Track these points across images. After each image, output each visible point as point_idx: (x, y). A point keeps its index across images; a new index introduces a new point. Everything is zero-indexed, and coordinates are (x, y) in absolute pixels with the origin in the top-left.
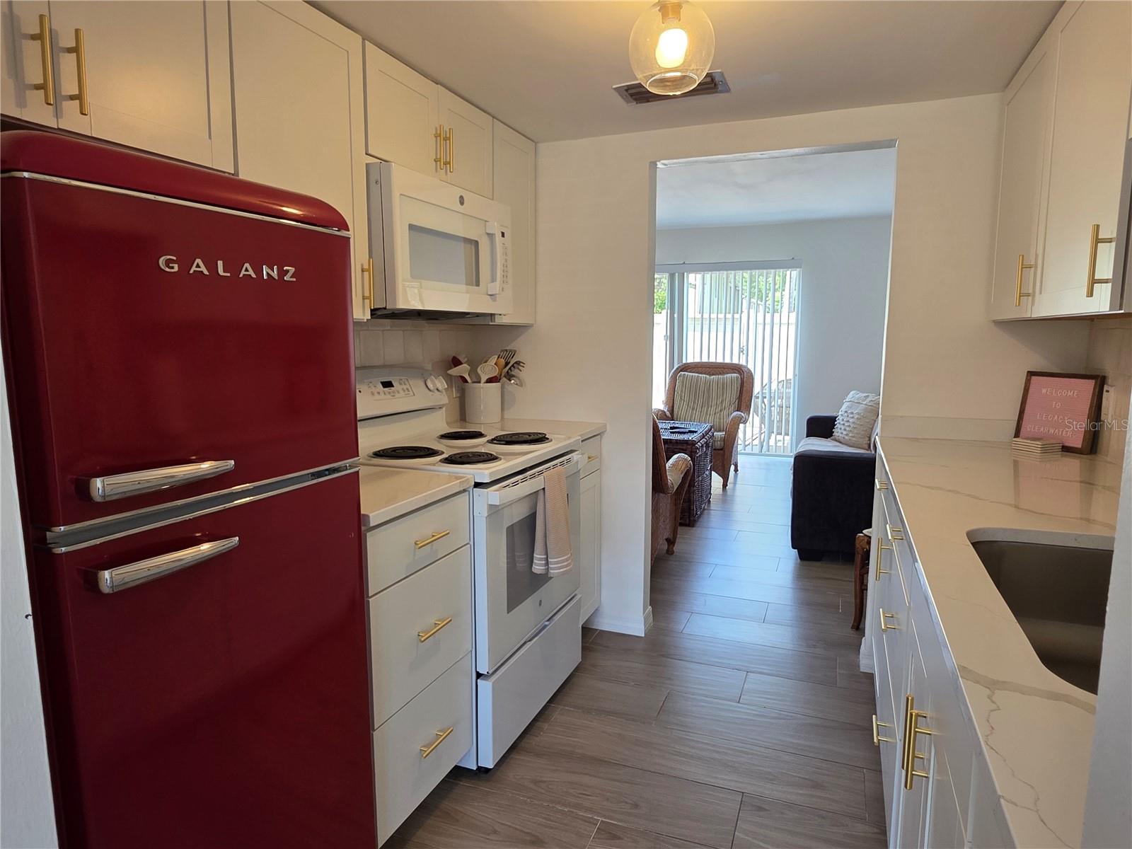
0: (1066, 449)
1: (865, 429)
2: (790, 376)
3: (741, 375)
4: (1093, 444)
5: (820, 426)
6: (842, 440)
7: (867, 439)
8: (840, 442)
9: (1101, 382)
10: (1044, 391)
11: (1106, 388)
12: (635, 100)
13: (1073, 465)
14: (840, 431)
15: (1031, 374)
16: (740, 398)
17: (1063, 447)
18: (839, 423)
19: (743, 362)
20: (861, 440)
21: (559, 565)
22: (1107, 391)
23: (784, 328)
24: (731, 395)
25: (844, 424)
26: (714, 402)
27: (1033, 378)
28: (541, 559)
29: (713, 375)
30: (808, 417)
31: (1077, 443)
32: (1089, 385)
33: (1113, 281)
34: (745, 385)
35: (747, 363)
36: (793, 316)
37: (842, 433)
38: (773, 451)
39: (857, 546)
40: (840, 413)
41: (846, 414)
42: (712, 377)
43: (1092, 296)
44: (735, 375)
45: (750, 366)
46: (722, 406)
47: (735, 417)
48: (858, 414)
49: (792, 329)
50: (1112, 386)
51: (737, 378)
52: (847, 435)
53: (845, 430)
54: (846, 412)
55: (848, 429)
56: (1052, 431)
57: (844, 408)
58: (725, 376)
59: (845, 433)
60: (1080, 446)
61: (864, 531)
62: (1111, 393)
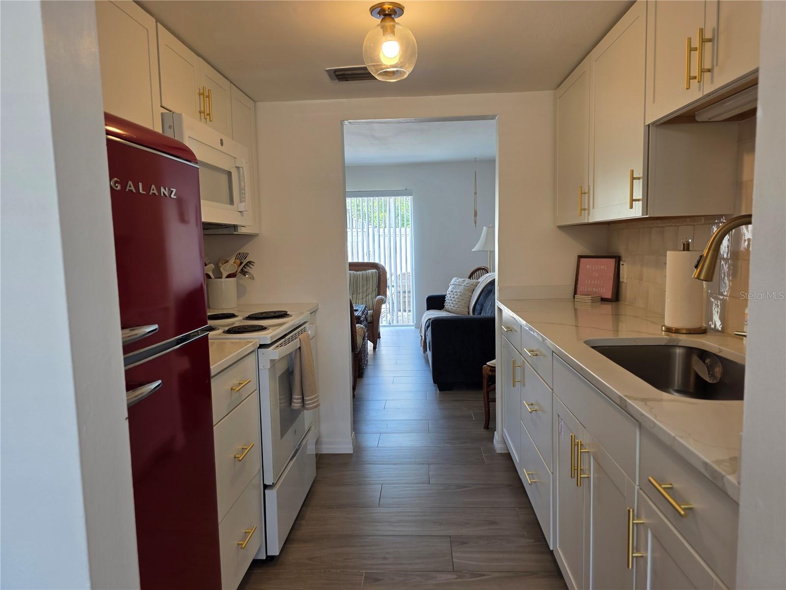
0: (604, 300)
1: (465, 302)
2: (409, 270)
3: (377, 270)
4: (616, 297)
5: (436, 302)
6: (451, 310)
7: (467, 308)
8: (450, 312)
9: (618, 259)
10: (588, 267)
11: (621, 263)
12: (338, 79)
13: (608, 308)
14: (449, 304)
15: (580, 257)
16: (379, 286)
17: (601, 298)
18: (448, 299)
19: (377, 261)
20: (463, 309)
21: (312, 401)
22: (623, 265)
24: (373, 284)
25: (451, 300)
26: (361, 290)
27: (581, 259)
28: (298, 399)
29: (358, 271)
30: (427, 297)
31: (608, 295)
32: (612, 262)
33: (643, 200)
34: (381, 277)
35: (380, 262)
36: (409, 230)
37: (451, 306)
38: (400, 323)
39: (484, 373)
40: (448, 292)
41: (452, 293)
42: (358, 273)
43: (632, 208)
44: (374, 270)
45: (382, 263)
46: (367, 292)
47: (379, 300)
48: (460, 292)
49: (409, 238)
50: (625, 261)
51: (376, 272)
52: (454, 306)
53: (452, 303)
54: (452, 291)
55: (454, 302)
56: (594, 290)
57: (450, 289)
58: (367, 271)
59: (452, 305)
60: (610, 297)
61: (488, 363)
62: (625, 266)
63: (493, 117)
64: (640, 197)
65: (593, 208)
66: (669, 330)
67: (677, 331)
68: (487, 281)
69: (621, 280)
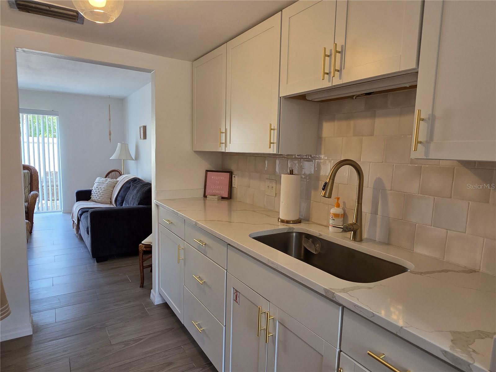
1: (108, 195)
2: (57, 170)
3: (29, 171)
4: (230, 197)
5: (84, 195)
6: (97, 201)
7: (110, 199)
8: (96, 202)
9: (231, 173)
10: (213, 177)
11: (233, 176)
13: (225, 203)
14: (95, 197)
15: (207, 171)
16: (31, 184)
17: (222, 197)
18: (94, 193)
20: (107, 200)
22: (234, 177)
23: (51, 146)
24: (25, 182)
25: (97, 193)
27: (208, 172)
30: (76, 191)
31: (226, 195)
32: (228, 175)
33: (276, 143)
34: (33, 176)
36: (55, 140)
37: (96, 198)
38: (50, 209)
39: (140, 249)
40: (93, 188)
41: (97, 189)
43: (270, 147)
44: (26, 171)
45: (32, 165)
47: (33, 195)
48: (104, 188)
49: (56, 146)
50: (236, 175)
51: (28, 173)
52: (99, 198)
53: (98, 196)
54: (97, 187)
55: (99, 195)
56: (217, 192)
57: (95, 185)
59: (98, 197)
60: (227, 197)
61: (142, 242)
62: (236, 177)
63: (149, 71)
64: (275, 141)
65: (230, 143)
66: (283, 221)
67: (288, 222)
68: (125, 180)
69: (233, 186)
